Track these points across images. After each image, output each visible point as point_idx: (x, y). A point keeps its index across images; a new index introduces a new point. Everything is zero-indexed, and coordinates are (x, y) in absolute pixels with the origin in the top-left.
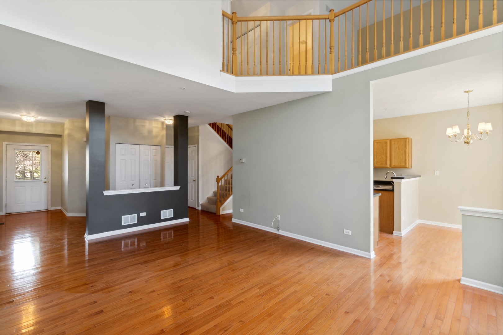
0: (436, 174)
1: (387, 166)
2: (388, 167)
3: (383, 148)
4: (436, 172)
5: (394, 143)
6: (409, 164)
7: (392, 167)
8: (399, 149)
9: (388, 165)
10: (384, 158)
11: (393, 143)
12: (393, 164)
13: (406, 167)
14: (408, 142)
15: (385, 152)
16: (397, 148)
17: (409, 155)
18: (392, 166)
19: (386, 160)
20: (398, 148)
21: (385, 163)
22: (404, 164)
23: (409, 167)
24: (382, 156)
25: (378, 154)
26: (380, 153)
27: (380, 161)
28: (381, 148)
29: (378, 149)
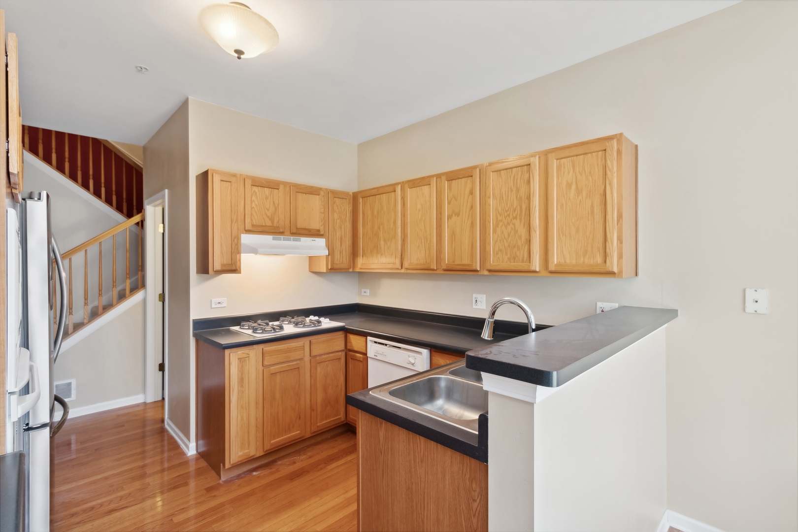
0: (750, 307)
1: (533, 268)
2: (535, 272)
3: (518, 190)
4: (750, 295)
5: (559, 168)
6: (620, 256)
7: (551, 272)
8: (579, 191)
9: (536, 265)
10: (522, 231)
11: (554, 164)
12: (555, 260)
13: (611, 274)
14: (619, 152)
15: (524, 207)
16: (569, 185)
17: (620, 216)
18: (552, 267)
19: (529, 241)
20: (574, 187)
21: (526, 255)
22: (599, 259)
23: (621, 272)
24: (514, 224)
25: (500, 216)
26: (506, 212)
27: (509, 246)
28: (512, 190)
29: (503, 197)
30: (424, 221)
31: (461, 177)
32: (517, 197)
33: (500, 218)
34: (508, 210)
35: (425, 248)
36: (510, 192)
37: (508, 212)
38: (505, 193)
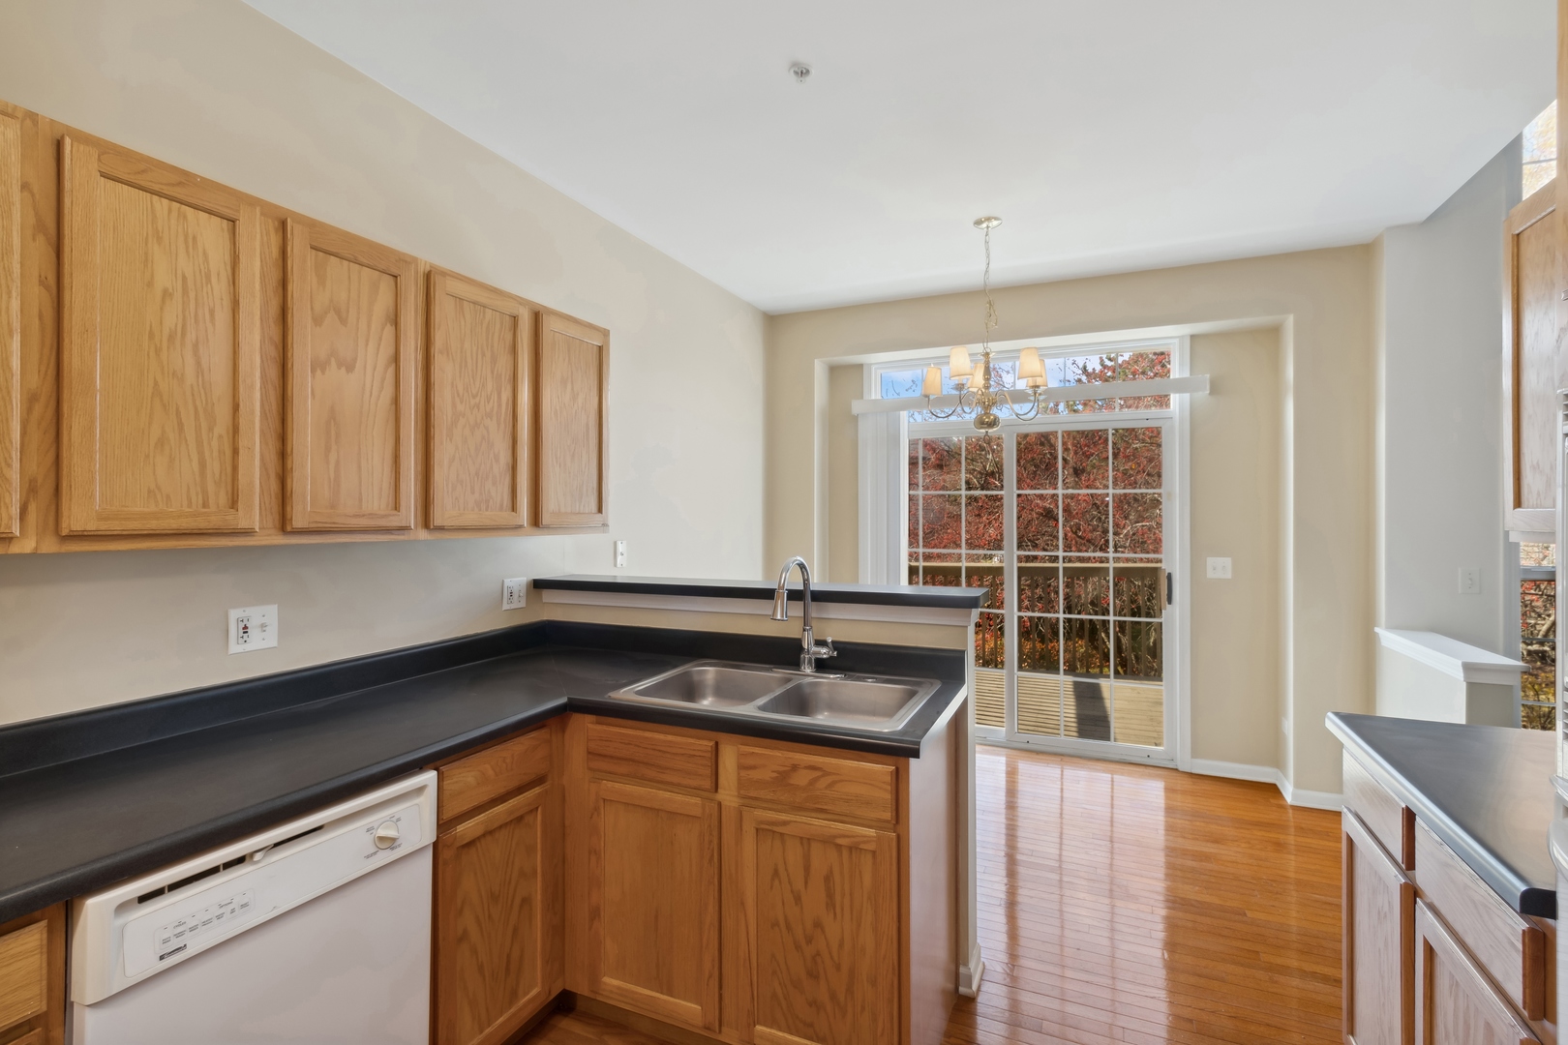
3: (494, 359)
7: (542, 528)
8: (574, 396)
10: (501, 446)
15: (504, 398)
16: (564, 382)
19: (512, 468)
21: (506, 496)
24: (487, 429)
25: (461, 403)
26: (474, 397)
27: (477, 474)
28: (483, 355)
29: (466, 362)
30: (196, 346)
31: (365, 261)
32: (492, 372)
33: (460, 407)
34: (477, 395)
35: (201, 453)
36: (480, 356)
37: (477, 400)
38: (472, 355)
